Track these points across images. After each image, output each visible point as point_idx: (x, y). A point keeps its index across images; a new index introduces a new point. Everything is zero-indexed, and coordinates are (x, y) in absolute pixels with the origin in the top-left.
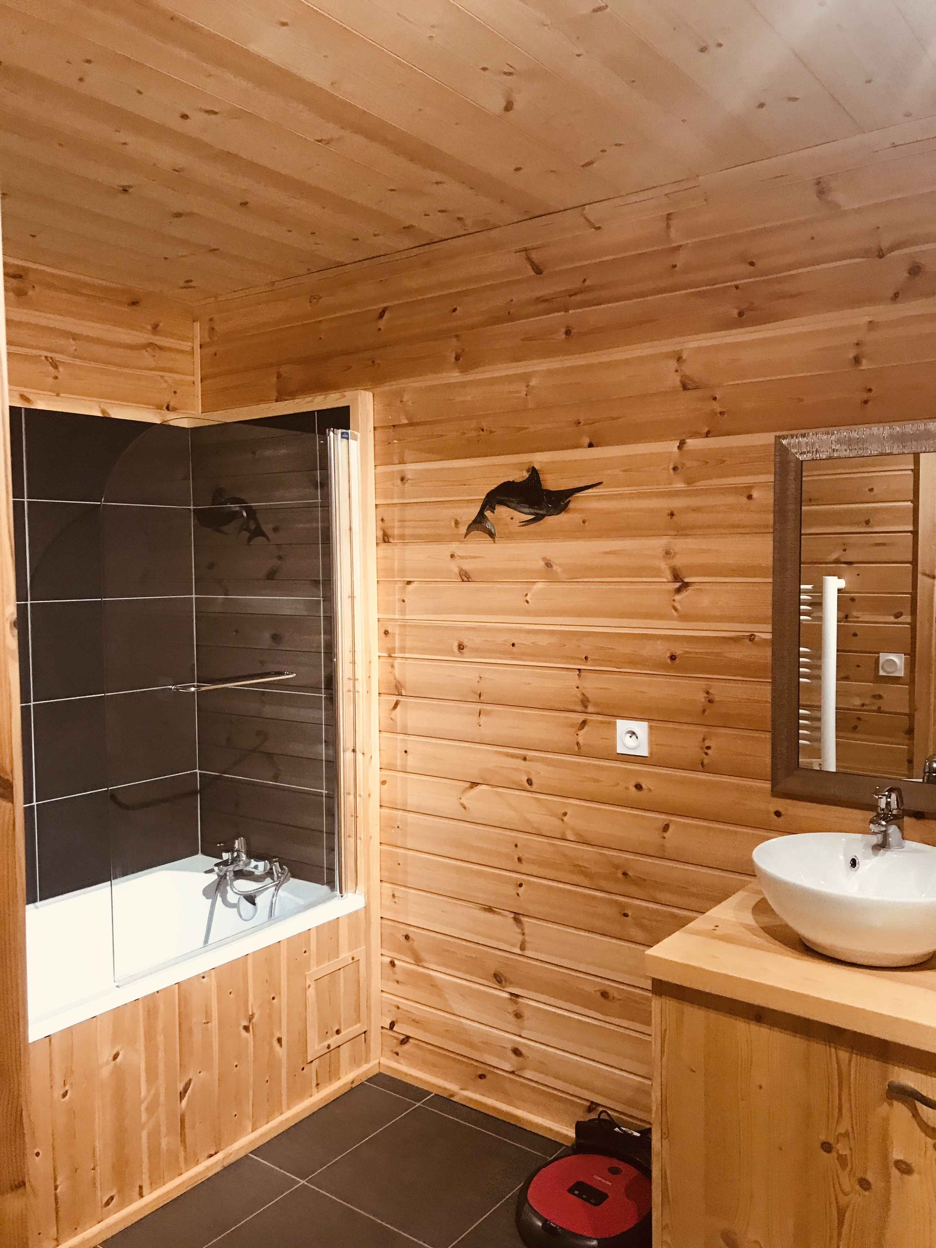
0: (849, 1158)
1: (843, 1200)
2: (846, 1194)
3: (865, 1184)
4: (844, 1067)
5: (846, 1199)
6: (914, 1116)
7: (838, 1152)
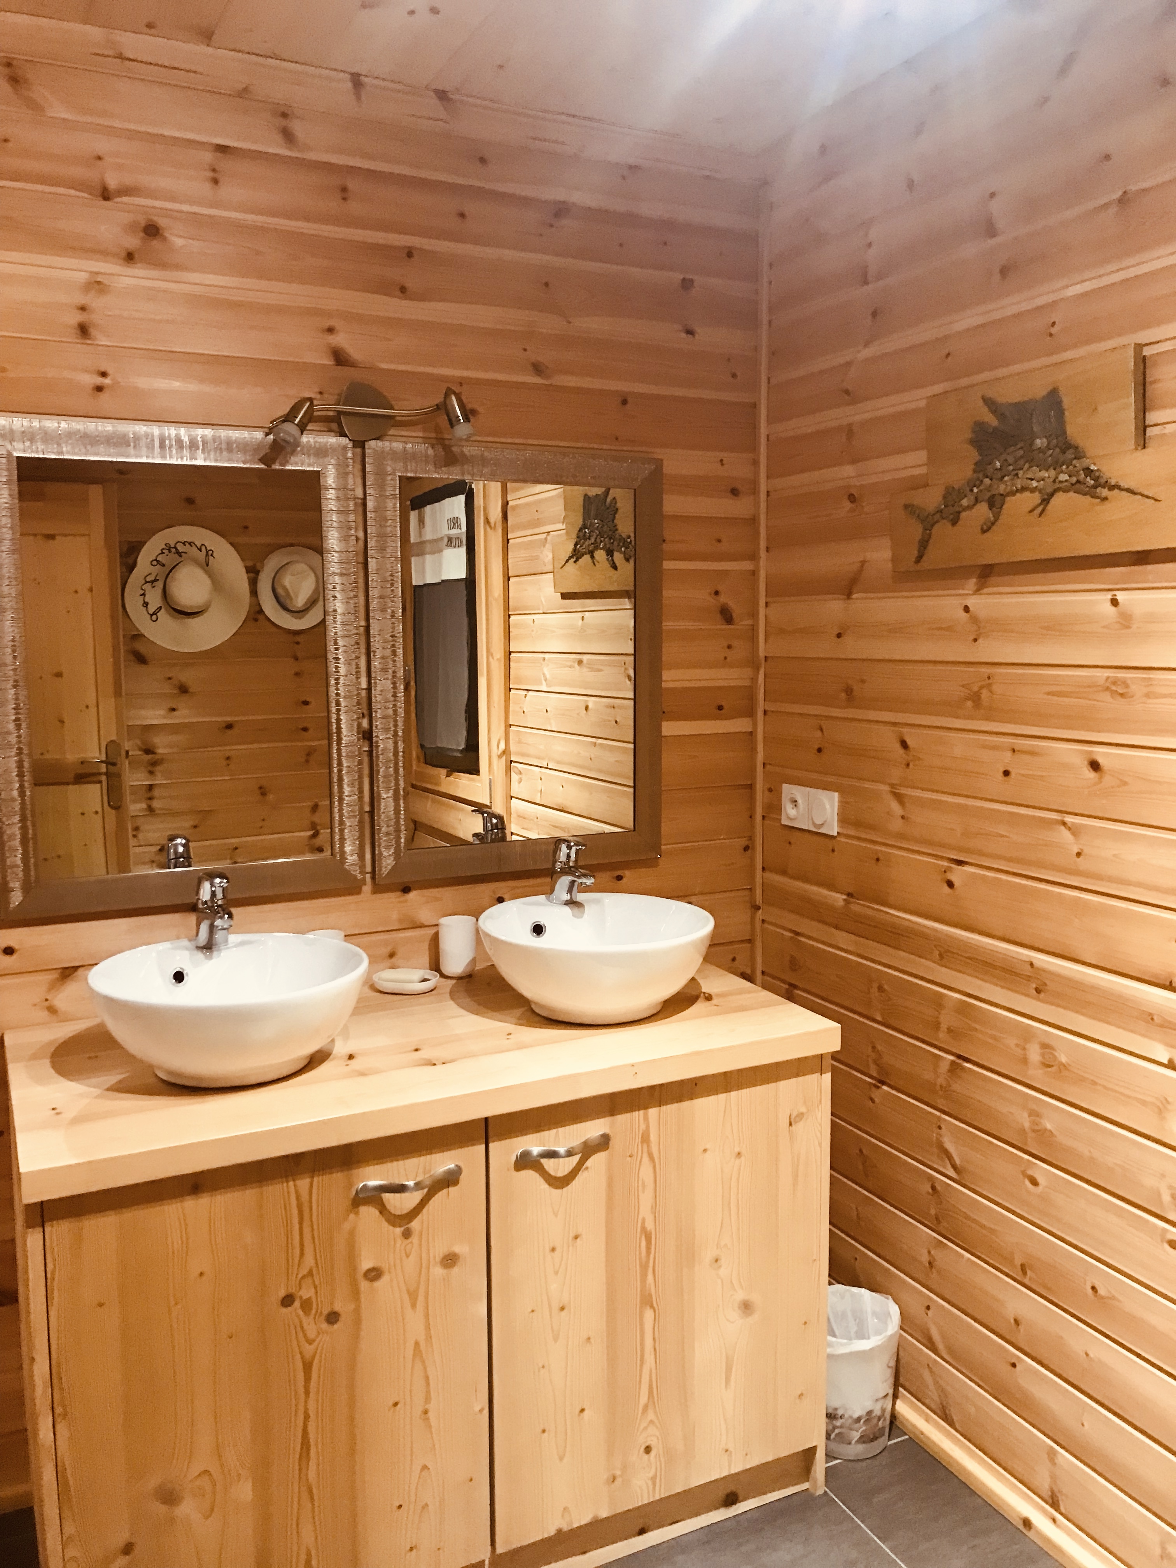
0: (314, 1300)
1: (309, 1349)
2: (310, 1342)
3: (333, 1318)
4: (305, 1196)
5: (313, 1347)
6: (381, 1213)
7: (301, 1297)
